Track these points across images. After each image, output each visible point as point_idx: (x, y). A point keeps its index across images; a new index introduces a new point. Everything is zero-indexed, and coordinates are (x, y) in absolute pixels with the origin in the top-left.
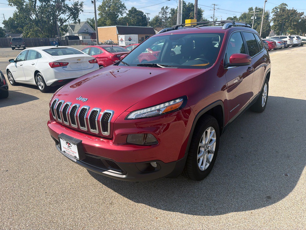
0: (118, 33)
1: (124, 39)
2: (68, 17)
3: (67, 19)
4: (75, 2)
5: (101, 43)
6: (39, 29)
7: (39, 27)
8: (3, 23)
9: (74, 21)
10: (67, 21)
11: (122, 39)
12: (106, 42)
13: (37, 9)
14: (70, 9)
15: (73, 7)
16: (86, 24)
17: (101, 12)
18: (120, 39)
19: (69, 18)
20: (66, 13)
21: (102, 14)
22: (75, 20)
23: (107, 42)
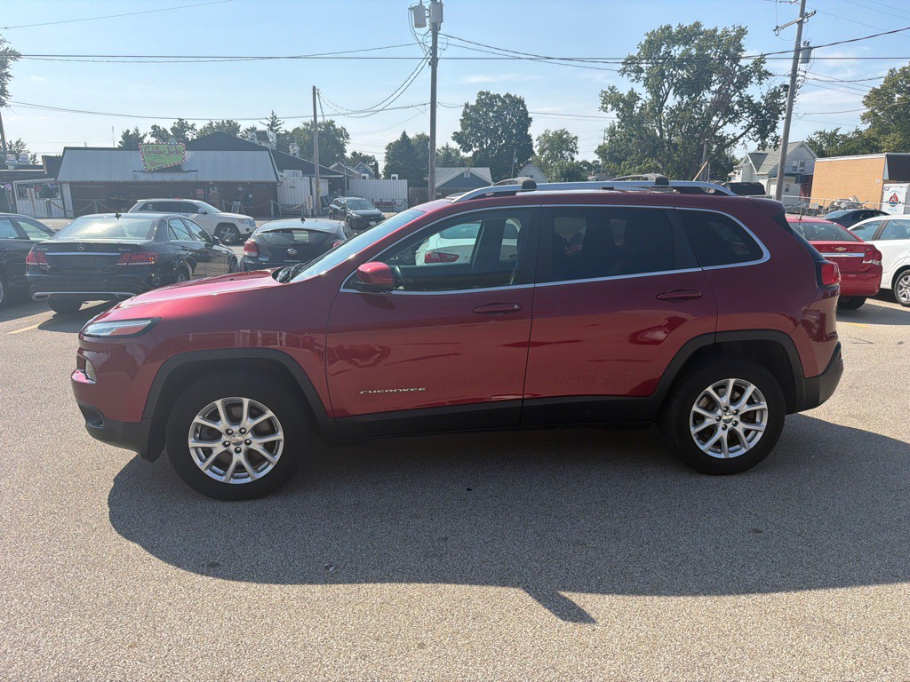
0: (887, 177)
1: (902, 198)
2: (743, 131)
3: (742, 136)
4: (772, 87)
5: (817, 207)
6: (659, 165)
7: (660, 161)
8: (596, 152)
9: (759, 142)
10: (741, 141)
11: (895, 196)
12: (835, 204)
13: (665, 114)
14: (754, 109)
15: (763, 102)
16: (803, 149)
17: (872, 111)
18: (887, 197)
19: (744, 133)
20: (740, 121)
21: (876, 115)
22: (764, 137)
23: (840, 203)
